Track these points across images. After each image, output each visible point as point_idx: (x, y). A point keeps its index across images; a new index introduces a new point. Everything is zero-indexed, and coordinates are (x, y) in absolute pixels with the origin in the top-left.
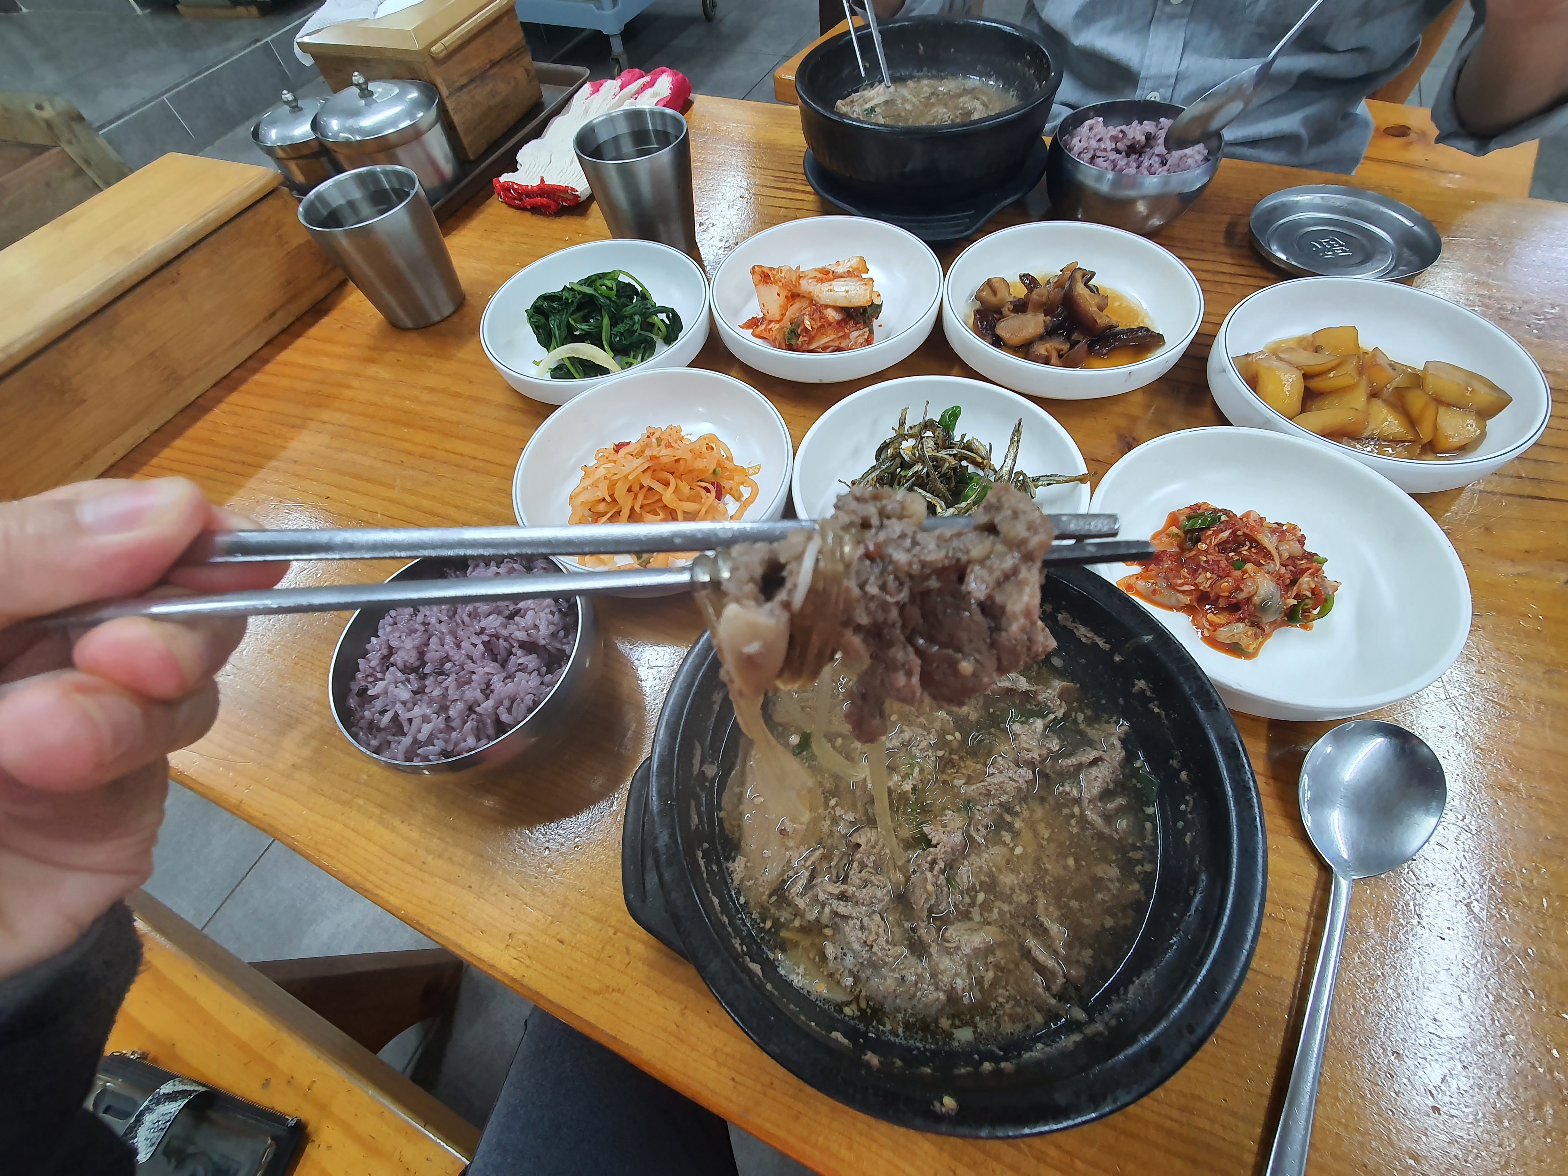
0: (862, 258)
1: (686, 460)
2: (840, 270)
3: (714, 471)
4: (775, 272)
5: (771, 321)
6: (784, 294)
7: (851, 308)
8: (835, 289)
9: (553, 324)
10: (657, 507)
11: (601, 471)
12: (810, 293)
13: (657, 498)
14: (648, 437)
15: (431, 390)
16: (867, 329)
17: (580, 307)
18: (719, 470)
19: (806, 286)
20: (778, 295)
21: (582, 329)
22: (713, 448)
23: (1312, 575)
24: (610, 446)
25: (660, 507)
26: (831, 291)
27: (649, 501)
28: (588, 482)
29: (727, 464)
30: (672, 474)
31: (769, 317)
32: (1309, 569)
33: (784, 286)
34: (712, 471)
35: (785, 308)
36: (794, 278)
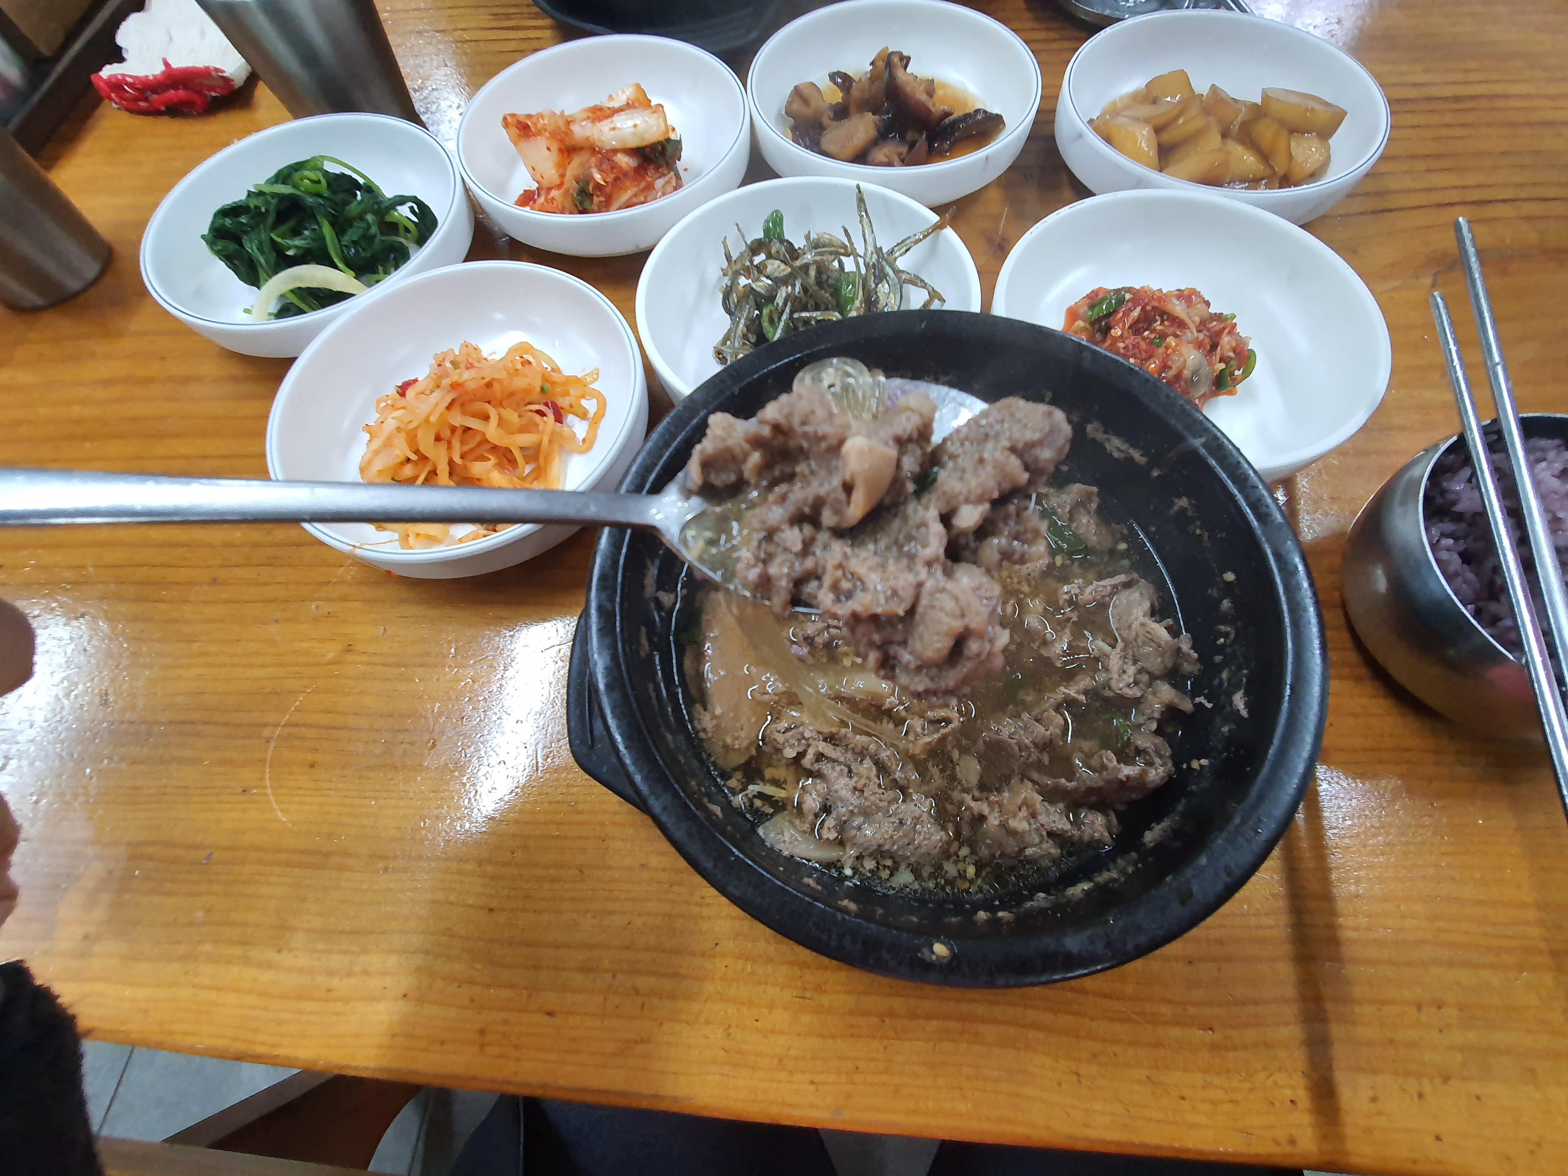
0: (638, 86)
1: (500, 381)
2: (616, 105)
3: (542, 389)
4: (534, 120)
5: (549, 189)
6: (555, 147)
7: (646, 147)
8: (619, 125)
9: (251, 246)
10: (482, 451)
11: (391, 424)
12: (587, 139)
13: (478, 439)
14: (439, 365)
15: (108, 383)
16: (672, 173)
17: (281, 217)
18: (547, 386)
19: (581, 131)
20: (548, 149)
21: (296, 247)
22: (530, 363)
23: (1229, 333)
24: (392, 391)
25: (486, 451)
26: (614, 129)
27: (471, 445)
28: (377, 443)
29: (555, 376)
30: (489, 402)
31: (546, 183)
32: (1224, 328)
33: (553, 135)
34: (539, 389)
35: (562, 167)
36: (561, 124)
